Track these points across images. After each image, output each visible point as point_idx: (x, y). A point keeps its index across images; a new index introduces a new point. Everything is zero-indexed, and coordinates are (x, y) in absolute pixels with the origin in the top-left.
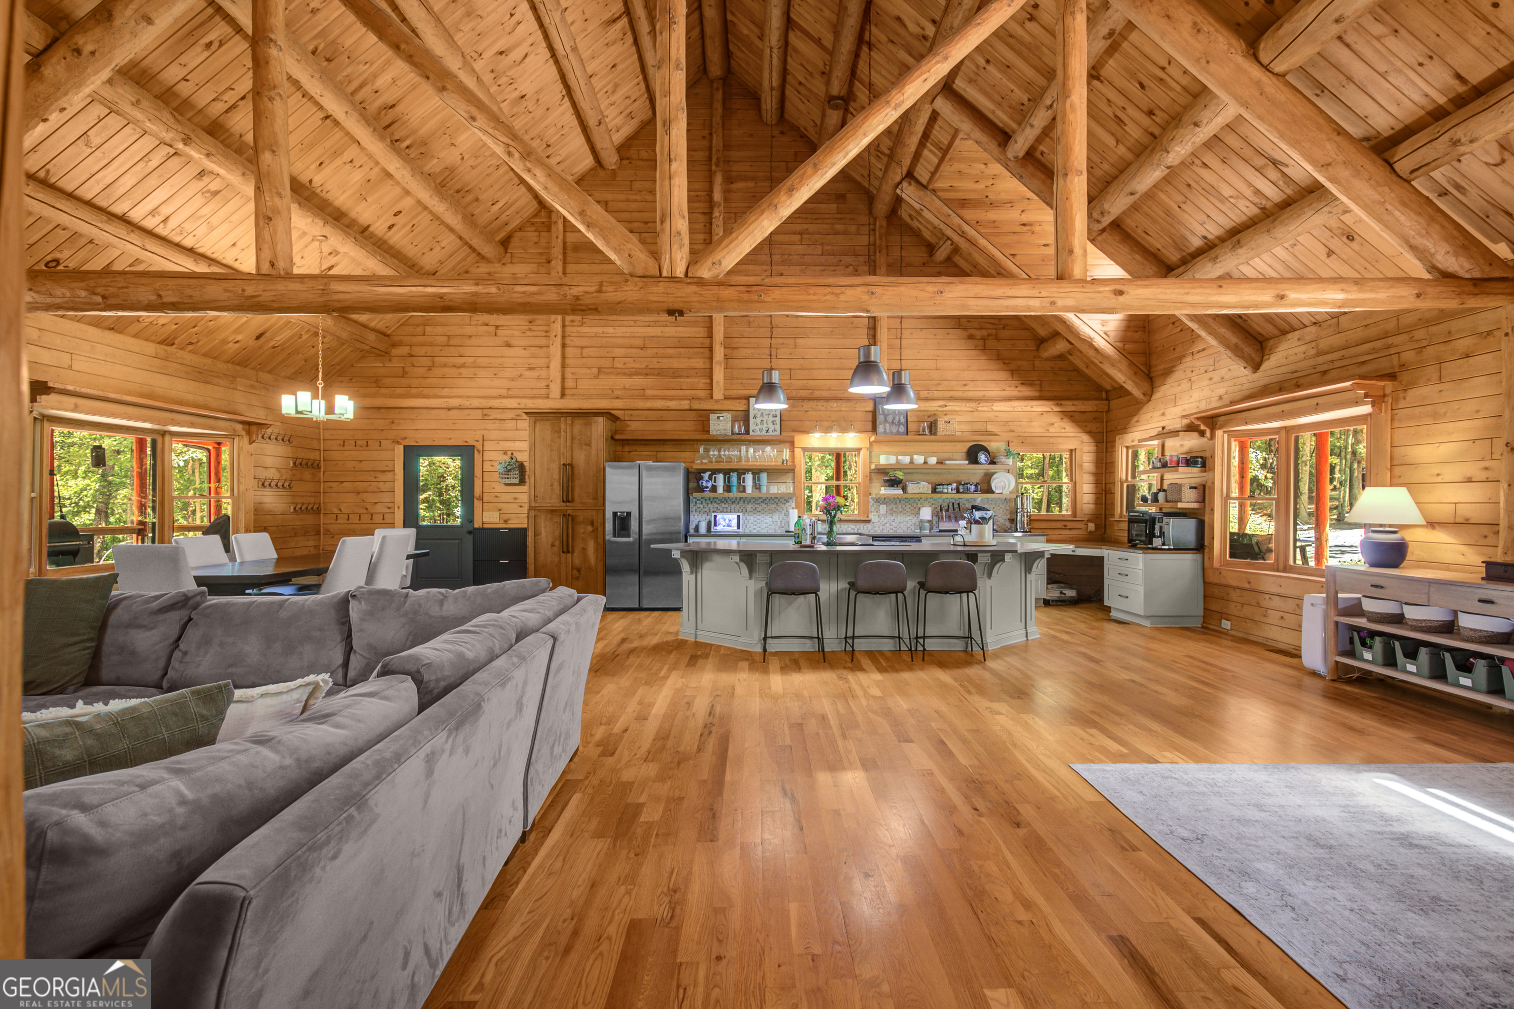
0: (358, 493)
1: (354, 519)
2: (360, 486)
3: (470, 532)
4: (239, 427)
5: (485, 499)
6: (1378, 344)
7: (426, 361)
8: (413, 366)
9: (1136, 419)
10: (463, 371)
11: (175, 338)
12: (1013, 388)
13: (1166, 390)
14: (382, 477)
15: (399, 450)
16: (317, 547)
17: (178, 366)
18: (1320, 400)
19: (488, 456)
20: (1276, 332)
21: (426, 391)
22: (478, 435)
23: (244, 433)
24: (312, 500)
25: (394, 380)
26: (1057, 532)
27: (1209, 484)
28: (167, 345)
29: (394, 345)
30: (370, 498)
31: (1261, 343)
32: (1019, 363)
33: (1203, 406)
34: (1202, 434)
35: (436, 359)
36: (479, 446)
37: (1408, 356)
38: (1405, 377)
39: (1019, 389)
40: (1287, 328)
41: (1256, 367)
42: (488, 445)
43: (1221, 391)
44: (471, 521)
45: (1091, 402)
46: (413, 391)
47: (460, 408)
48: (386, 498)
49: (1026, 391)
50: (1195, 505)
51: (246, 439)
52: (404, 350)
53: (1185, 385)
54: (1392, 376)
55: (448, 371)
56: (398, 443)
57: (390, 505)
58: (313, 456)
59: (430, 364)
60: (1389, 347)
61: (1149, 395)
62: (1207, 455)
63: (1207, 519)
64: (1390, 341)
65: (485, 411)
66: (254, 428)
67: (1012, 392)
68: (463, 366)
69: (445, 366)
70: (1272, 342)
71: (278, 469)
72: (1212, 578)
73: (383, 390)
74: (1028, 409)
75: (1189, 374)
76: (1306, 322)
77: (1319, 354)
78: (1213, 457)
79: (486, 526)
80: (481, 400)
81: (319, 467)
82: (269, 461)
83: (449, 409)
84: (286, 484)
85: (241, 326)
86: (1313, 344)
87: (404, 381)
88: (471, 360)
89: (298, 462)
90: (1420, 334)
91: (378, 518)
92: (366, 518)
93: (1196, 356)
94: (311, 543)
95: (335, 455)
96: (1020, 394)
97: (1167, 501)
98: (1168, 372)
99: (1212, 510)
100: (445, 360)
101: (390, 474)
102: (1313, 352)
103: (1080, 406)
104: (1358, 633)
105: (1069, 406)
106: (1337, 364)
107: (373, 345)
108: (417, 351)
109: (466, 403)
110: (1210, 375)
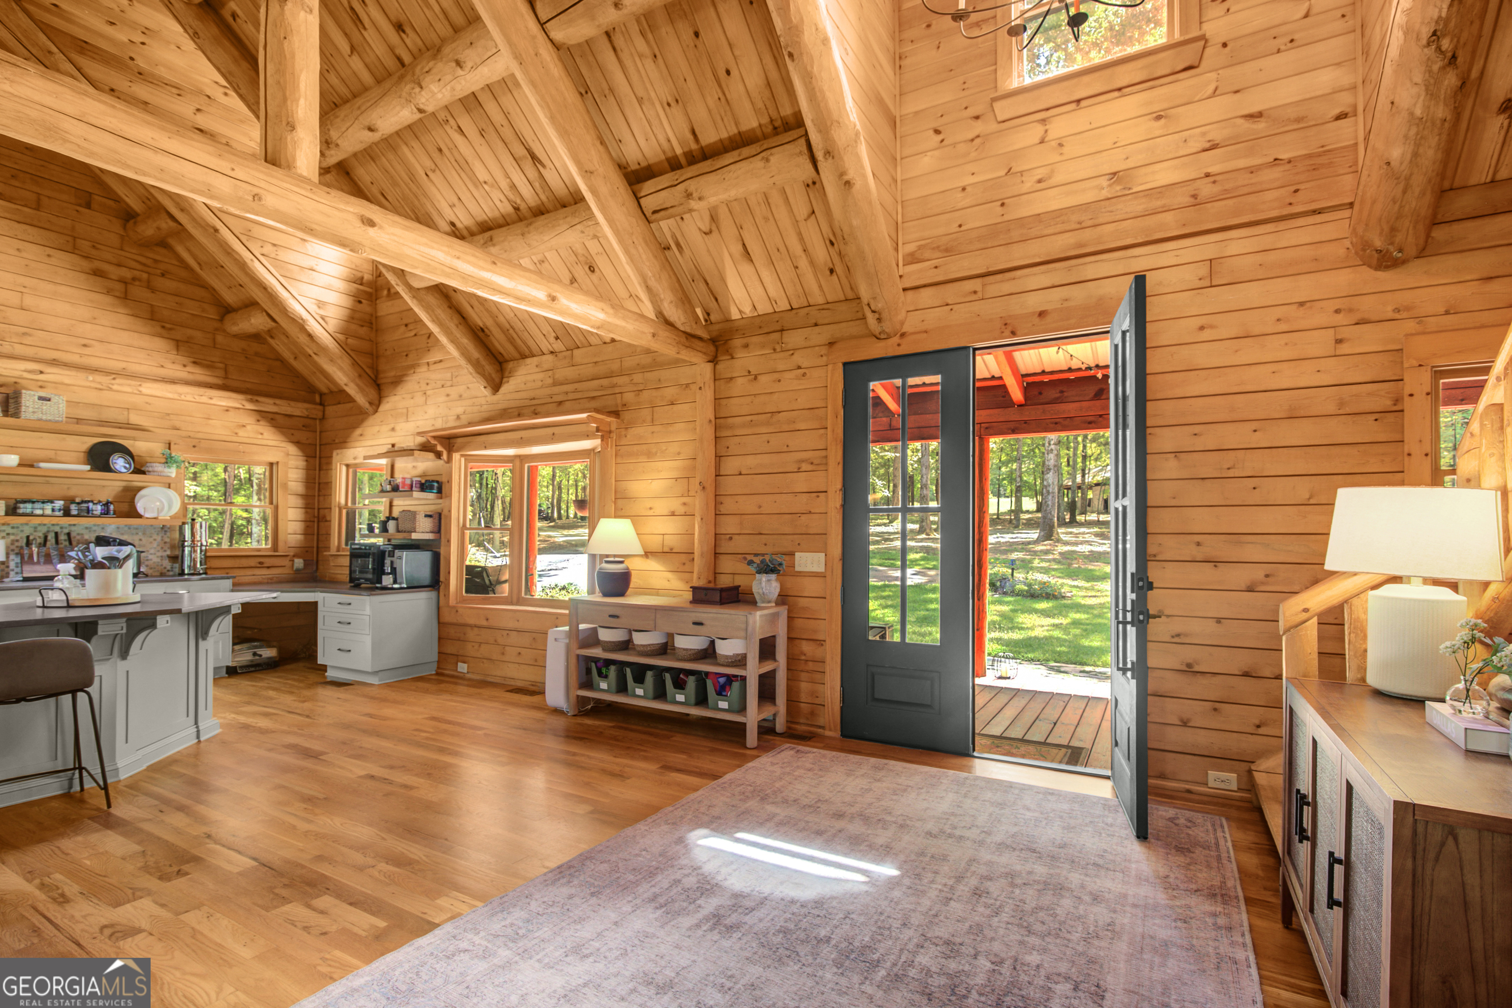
6: (605, 382)
9: (358, 431)
12: (180, 367)
13: (395, 402)
18: (556, 430)
20: (516, 355)
26: (249, 572)
27: (445, 512)
31: (500, 363)
32: (190, 332)
33: (439, 424)
34: (439, 455)
37: (629, 397)
38: (626, 416)
39: (188, 369)
40: (527, 353)
41: (496, 388)
43: (460, 410)
45: (300, 405)
49: (199, 374)
50: (430, 536)
53: (419, 399)
54: (616, 414)
60: (614, 386)
61: (376, 404)
62: (444, 479)
63: (442, 551)
64: (615, 380)
67: (176, 370)
70: (511, 365)
72: (447, 617)
74: (204, 399)
75: (424, 387)
76: (545, 351)
77: (555, 384)
78: (449, 481)
86: (550, 373)
90: (638, 378)
93: (432, 367)
96: (191, 377)
97: (398, 531)
98: (397, 381)
99: (449, 541)
102: (550, 381)
103: (284, 407)
104: (596, 663)
105: (269, 405)
106: (571, 396)
110: (448, 390)
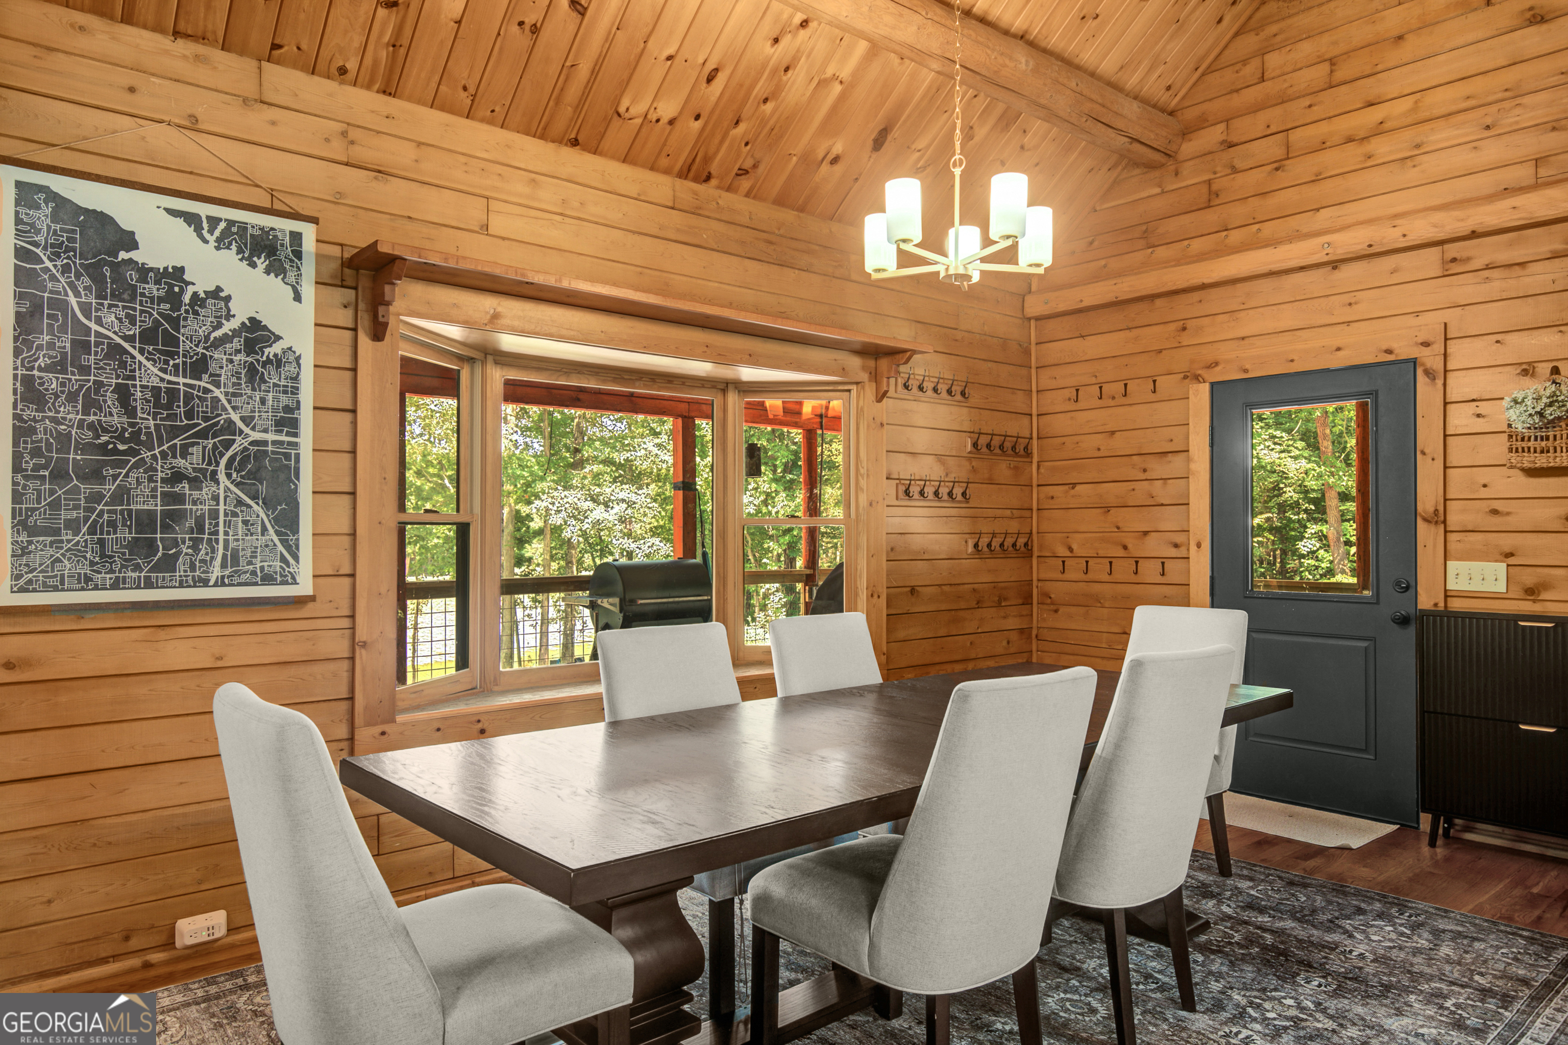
0: (1107, 509)
1: (1099, 570)
2: (1112, 492)
3: (1404, 621)
4: (855, 362)
5: (1454, 520)
7: (1270, 149)
8: (1235, 170)
10: (1382, 148)
11: (707, 160)
14: (1158, 469)
15: (1200, 395)
16: (1024, 632)
17: (721, 227)
19: (1459, 386)
21: (1268, 229)
22: (1431, 324)
23: (864, 376)
24: (1014, 526)
25: (1185, 220)
28: (696, 180)
29: (1186, 133)
30: (1134, 521)
35: (1295, 136)
36: (1431, 359)
42: (1460, 354)
44: (1408, 587)
46: (1235, 237)
47: (1370, 255)
48: (1168, 520)
51: (870, 391)
52: (1213, 135)
55: (1330, 159)
56: (1197, 378)
57: (1179, 538)
58: (1015, 427)
59: (1279, 153)
65: (1453, 250)
66: (884, 363)
68: (1380, 129)
69: (1323, 146)
71: (939, 457)
73: (1162, 253)
79: (1456, 605)
80: (1438, 217)
81: (1028, 453)
82: (921, 440)
83: (1334, 265)
84: (958, 491)
85: (834, 109)
87: (1211, 217)
88: (1405, 105)
89: (983, 440)
91: (1150, 571)
92: (1123, 569)
94: (1013, 623)
95: (1060, 424)
100: (1323, 129)
101: (1178, 460)
107: (1135, 132)
108: (1245, 127)
109: (1391, 236)
